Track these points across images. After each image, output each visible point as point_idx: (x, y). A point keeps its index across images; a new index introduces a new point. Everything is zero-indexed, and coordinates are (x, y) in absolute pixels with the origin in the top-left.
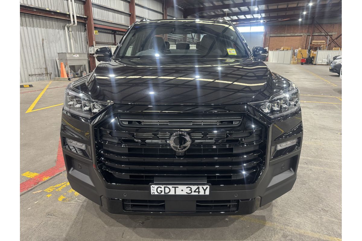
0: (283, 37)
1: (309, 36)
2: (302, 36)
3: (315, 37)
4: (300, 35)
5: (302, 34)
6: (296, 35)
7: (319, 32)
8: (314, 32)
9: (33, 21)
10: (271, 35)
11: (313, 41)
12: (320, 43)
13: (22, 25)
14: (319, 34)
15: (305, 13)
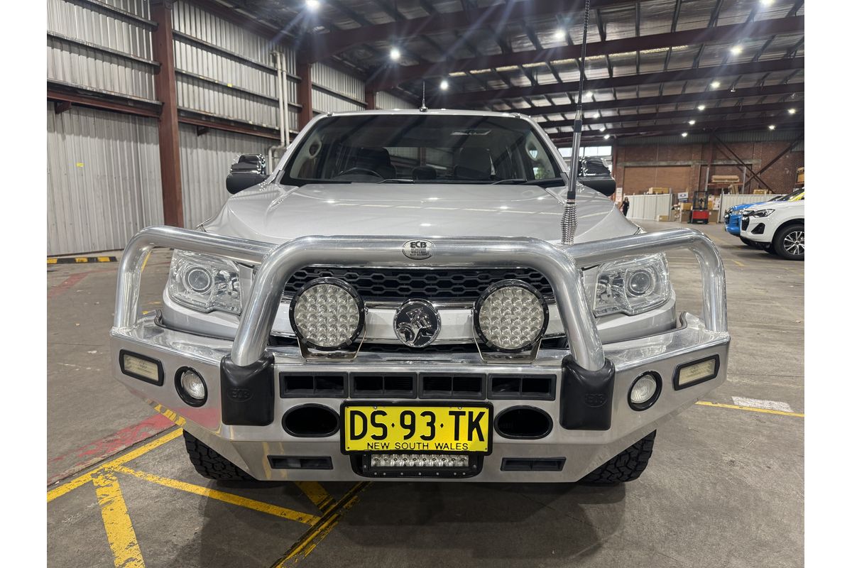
0: (653, 169)
1: (704, 165)
2: (690, 166)
3: (717, 168)
4: (686, 163)
5: (690, 163)
6: (679, 164)
7: (724, 160)
8: (714, 158)
9: (225, 140)
10: (628, 164)
11: (714, 177)
12: (728, 179)
13: (211, 149)
14: (725, 162)
15: (692, 123)
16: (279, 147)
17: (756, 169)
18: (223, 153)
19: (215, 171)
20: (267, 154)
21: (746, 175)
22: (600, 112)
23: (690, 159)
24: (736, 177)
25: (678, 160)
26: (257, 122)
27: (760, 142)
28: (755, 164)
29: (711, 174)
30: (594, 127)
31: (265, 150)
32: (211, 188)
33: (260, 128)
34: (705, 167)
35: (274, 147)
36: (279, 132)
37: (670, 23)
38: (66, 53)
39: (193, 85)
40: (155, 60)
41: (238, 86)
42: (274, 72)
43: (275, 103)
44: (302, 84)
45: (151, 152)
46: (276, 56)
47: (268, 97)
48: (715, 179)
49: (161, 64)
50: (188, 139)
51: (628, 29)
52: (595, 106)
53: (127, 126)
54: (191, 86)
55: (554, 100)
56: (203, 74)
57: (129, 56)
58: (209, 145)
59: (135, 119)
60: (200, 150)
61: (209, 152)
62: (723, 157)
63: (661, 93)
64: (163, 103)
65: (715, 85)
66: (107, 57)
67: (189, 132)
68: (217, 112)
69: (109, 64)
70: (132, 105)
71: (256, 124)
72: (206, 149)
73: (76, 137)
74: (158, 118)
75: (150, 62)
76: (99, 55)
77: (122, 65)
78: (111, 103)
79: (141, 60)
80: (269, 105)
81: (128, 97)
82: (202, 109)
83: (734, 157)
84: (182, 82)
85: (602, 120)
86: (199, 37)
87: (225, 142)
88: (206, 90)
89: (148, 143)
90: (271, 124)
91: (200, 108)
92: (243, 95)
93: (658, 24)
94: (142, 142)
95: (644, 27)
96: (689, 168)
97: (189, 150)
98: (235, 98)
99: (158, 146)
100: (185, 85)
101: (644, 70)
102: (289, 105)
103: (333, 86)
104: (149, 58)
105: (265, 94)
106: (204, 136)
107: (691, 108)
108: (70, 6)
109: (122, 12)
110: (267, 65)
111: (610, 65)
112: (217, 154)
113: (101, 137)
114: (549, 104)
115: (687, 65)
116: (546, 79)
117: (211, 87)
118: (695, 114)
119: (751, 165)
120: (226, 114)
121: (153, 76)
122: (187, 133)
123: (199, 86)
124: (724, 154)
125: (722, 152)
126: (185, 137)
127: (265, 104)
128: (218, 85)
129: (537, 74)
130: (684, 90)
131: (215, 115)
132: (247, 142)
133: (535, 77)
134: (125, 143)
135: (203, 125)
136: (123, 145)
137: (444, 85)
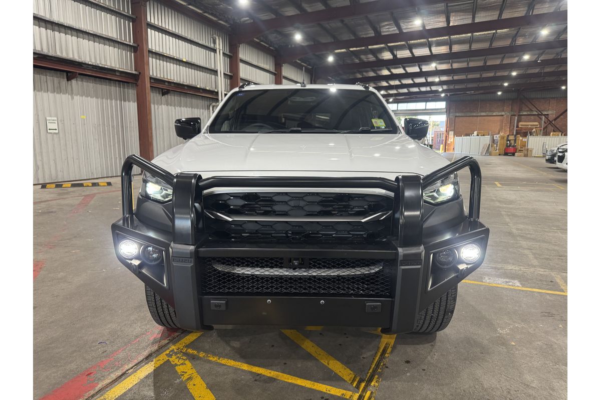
0: (476, 118)
1: (513, 115)
2: (503, 115)
3: (523, 117)
4: (500, 114)
5: (503, 113)
6: (495, 114)
7: (528, 111)
8: (520, 110)
9: (181, 99)
10: (457, 114)
11: (520, 123)
12: (532, 125)
13: (171, 105)
14: (529, 113)
15: (506, 84)
16: (217, 103)
17: (551, 118)
18: (179, 108)
20: (209, 109)
21: (544, 122)
22: (439, 77)
23: (503, 111)
24: (537, 123)
25: (494, 112)
26: (203, 86)
27: (554, 98)
28: (551, 114)
30: (434, 88)
31: (207, 106)
33: (205, 91)
34: (513, 117)
35: (214, 104)
36: (217, 93)
37: (498, 13)
38: (74, 38)
39: (160, 60)
40: (134, 42)
41: (190, 60)
42: (214, 51)
43: (215, 72)
44: (233, 59)
45: (132, 107)
46: (216, 39)
47: (210, 68)
48: (521, 125)
49: (138, 45)
50: (155, 98)
51: (467, 17)
52: (436, 73)
53: (114, 89)
54: (158, 61)
55: (407, 69)
56: (167, 52)
57: (117, 40)
58: (170, 102)
59: (120, 85)
60: (163, 106)
61: (170, 107)
62: (527, 109)
63: (486, 63)
64: (140, 73)
65: (526, 57)
66: (102, 41)
67: (156, 93)
68: (176, 79)
69: (103, 45)
70: (119, 74)
71: (202, 88)
72: (167, 105)
73: (81, 97)
74: (136, 84)
75: (131, 44)
76: (97, 39)
77: (112, 46)
78: (105, 73)
79: (125, 42)
80: (210, 74)
81: (117, 69)
82: (166, 77)
83: (536, 109)
84: (152, 58)
85: (441, 83)
86: (164, 26)
87: (181, 101)
88: (168, 64)
89: (129, 101)
90: (212, 87)
91: (164, 76)
92: (193, 67)
93: (489, 13)
94: (125, 101)
95: (479, 15)
96: (502, 117)
97: (156, 106)
98: (187, 69)
99: (136, 103)
100: (154, 60)
101: (475, 46)
102: (224, 74)
103: (253, 60)
104: (130, 41)
105: (207, 66)
106: (166, 96)
107: (506, 74)
108: (77, 5)
109: (112, 9)
110: (209, 46)
111: (450, 44)
112: (175, 108)
113: (97, 98)
114: (404, 72)
115: (507, 43)
116: (404, 54)
117: (172, 61)
118: (508, 78)
119: (548, 115)
120: (182, 81)
121: (133, 54)
122: (155, 94)
123: (163, 61)
124: (528, 107)
125: (526, 106)
126: (154, 97)
127: (208, 73)
128: (177, 60)
129: (396, 51)
130: (502, 61)
131: (174, 81)
132: (195, 100)
133: (395, 52)
134: (113, 101)
135: (166, 88)
136: (112, 103)
137: (331, 59)
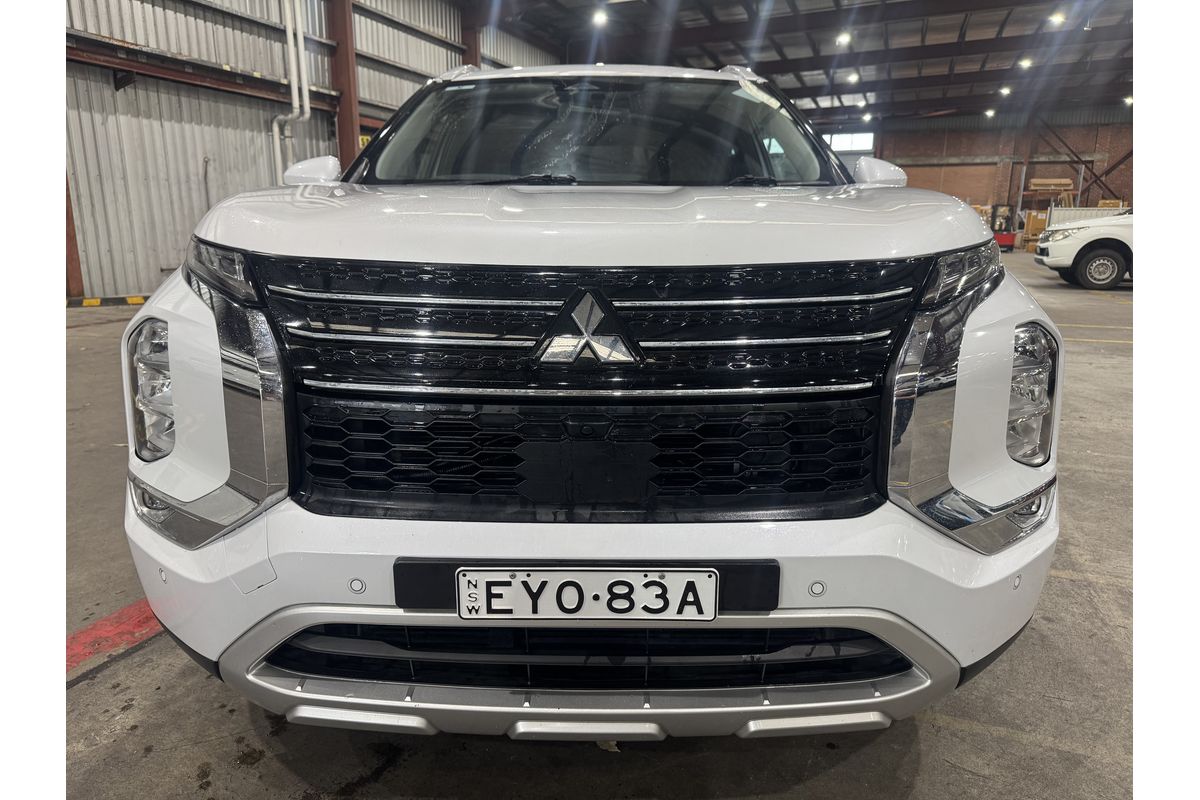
2: (995, 164)
4: (990, 160)
5: (996, 159)
7: (1050, 154)
8: (1034, 151)
9: (180, 102)
11: (1034, 181)
12: (1056, 185)
13: (149, 116)
14: (1052, 158)
15: (1005, 91)
16: (290, 116)
17: (1099, 169)
18: (177, 126)
19: (161, 160)
20: (269, 129)
21: (1084, 178)
22: (858, 72)
23: (997, 154)
24: (1067, 181)
25: (976, 156)
26: (240, 68)
27: (1107, 125)
28: (1099, 161)
29: (1029, 176)
30: (848, 100)
31: (266, 122)
32: (153, 191)
33: (249, 80)
34: (1018, 166)
35: (281, 117)
36: (288, 87)
43: (278, 33)
44: (334, 4)
47: (265, 22)
48: (1035, 185)
50: (95, 95)
52: (851, 59)
55: (784, 49)
58: (143, 107)
60: (122, 119)
61: (145, 122)
62: (1048, 150)
65: (1058, 20)
67: (96, 81)
71: (239, 72)
72: (136, 116)
80: (267, 38)
82: (118, 36)
83: (1065, 148)
85: (861, 88)
87: (180, 104)
90: (273, 72)
96: (993, 168)
97: (98, 117)
102: (305, 38)
105: (257, 16)
106: (129, 90)
107: (1006, 64)
112: (162, 127)
118: (1010, 75)
119: (1092, 162)
120: (174, 49)
122: (92, 83)
124: (1052, 146)
125: (1045, 141)
126: (88, 91)
127: (258, 35)
130: (1001, 30)
131: (148, 50)
132: (228, 106)
135: (123, 67)
137: (600, 19)
